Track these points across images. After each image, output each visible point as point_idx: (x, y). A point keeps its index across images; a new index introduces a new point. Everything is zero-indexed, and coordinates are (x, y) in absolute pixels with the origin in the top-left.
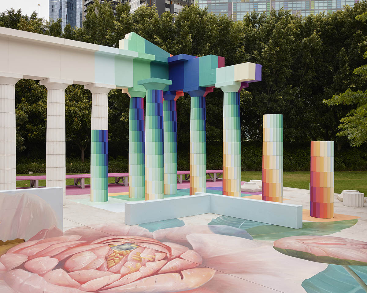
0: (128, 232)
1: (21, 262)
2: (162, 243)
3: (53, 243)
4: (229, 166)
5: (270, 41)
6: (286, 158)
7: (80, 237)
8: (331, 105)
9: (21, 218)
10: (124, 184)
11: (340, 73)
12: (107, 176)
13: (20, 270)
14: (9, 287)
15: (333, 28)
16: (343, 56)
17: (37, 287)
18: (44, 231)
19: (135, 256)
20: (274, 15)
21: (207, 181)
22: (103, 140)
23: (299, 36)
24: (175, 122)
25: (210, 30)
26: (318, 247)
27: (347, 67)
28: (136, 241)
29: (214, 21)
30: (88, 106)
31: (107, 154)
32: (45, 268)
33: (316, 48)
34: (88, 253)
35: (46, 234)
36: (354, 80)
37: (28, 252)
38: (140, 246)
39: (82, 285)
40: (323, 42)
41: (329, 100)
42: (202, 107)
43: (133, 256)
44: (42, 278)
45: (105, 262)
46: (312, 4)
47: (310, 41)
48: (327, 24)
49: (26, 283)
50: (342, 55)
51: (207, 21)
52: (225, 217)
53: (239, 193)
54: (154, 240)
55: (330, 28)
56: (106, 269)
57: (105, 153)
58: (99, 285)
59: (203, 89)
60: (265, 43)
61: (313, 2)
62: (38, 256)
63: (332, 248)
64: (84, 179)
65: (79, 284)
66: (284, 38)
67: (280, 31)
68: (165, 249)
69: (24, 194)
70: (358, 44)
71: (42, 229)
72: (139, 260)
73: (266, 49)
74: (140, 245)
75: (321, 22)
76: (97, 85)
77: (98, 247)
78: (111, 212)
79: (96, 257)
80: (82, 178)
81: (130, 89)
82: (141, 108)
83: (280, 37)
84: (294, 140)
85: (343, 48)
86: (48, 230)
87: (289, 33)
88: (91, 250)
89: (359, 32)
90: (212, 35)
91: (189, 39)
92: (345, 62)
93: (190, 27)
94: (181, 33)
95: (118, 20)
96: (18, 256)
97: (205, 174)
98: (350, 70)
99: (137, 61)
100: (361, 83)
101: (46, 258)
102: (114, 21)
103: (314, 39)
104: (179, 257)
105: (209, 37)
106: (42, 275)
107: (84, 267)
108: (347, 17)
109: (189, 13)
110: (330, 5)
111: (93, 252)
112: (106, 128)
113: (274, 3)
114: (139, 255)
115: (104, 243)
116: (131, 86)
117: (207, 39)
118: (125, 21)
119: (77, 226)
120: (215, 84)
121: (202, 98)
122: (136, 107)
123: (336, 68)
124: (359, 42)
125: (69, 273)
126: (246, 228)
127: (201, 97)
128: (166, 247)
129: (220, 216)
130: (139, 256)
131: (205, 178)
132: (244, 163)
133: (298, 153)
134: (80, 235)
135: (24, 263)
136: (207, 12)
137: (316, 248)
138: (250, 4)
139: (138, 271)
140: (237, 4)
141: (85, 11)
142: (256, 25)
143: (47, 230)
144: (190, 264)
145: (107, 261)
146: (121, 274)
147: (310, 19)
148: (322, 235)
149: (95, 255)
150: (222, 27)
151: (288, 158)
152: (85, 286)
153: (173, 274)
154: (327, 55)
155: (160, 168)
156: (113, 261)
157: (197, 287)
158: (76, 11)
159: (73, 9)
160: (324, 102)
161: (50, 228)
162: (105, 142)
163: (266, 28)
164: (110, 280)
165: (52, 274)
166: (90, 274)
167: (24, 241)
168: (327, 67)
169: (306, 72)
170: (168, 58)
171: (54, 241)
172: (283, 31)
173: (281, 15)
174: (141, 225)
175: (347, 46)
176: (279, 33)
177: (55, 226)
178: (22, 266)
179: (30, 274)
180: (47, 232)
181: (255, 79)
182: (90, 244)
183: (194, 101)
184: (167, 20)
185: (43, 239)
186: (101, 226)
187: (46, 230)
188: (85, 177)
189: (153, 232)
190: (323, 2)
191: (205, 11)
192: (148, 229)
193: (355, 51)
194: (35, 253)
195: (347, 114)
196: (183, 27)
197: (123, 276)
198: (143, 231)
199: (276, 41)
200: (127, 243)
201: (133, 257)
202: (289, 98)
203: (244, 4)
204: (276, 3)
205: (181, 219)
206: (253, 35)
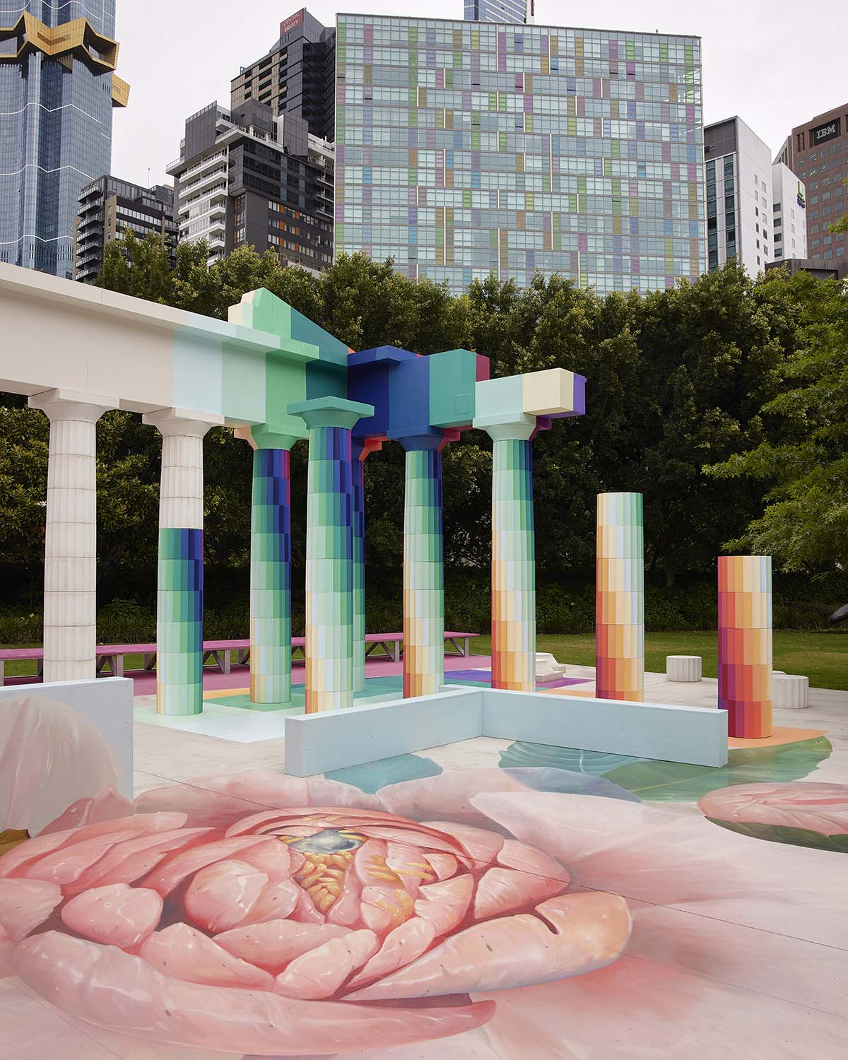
0: (309, 796)
1: (46, 905)
2: (422, 824)
3: (116, 838)
4: (510, 619)
5: (534, 342)
6: (561, 605)
7: (184, 818)
8: (721, 479)
9: (18, 770)
10: (221, 669)
11: (677, 418)
12: (201, 649)
13: (53, 935)
14: (45, 1001)
15: (659, 323)
16: (683, 383)
17: (139, 995)
18: (80, 803)
19: (374, 867)
20: (539, 286)
21: (446, 656)
22: (191, 555)
23: (594, 335)
24: (361, 513)
25: (400, 311)
26: (809, 812)
27: (691, 406)
28: (346, 823)
29: (407, 292)
30: (108, 480)
31: (201, 592)
32: (131, 922)
33: (628, 362)
34: (235, 868)
35: (89, 813)
36: (706, 433)
37: (55, 871)
38: (368, 838)
39: (280, 977)
40: (641, 351)
41: (715, 467)
42: (435, 477)
43: (371, 870)
44: (137, 960)
45: (301, 891)
46: (582, 279)
47: (618, 347)
48: (647, 314)
49: (94, 983)
50: (681, 379)
51: (393, 289)
52: (525, 744)
53: (533, 684)
54: (393, 815)
55: (653, 323)
56: (320, 917)
57: (196, 588)
58: (329, 973)
59: (439, 431)
60: (523, 347)
61: (585, 275)
62: (88, 884)
63: (841, 813)
64: (122, 656)
65: (269, 976)
66: (562, 338)
67: (554, 320)
68: (442, 841)
69: (26, 700)
70: (715, 359)
71: (76, 800)
72: (392, 881)
73: (525, 359)
74: (365, 834)
75: (638, 308)
76: (178, 414)
77: (251, 844)
78: (227, 742)
79: (264, 878)
80: (116, 655)
81: (257, 428)
82: (283, 476)
83: (556, 335)
84: (570, 565)
85: (683, 366)
86: (93, 800)
87: (572, 327)
88: (239, 855)
89: (714, 334)
90: (406, 321)
91: (356, 327)
92: (687, 397)
93: (356, 300)
94: (336, 312)
95: (184, 277)
96: (30, 888)
97: (443, 640)
98: (697, 412)
99: (276, 359)
100: (722, 441)
101: (118, 890)
102: (174, 280)
103: (625, 343)
104: (494, 863)
105: (400, 326)
106: (135, 950)
107: (249, 915)
108: (688, 301)
109: (351, 269)
110: (619, 283)
111: (247, 862)
112: (199, 525)
113: (505, 271)
114: (385, 865)
115: (264, 833)
116: (260, 418)
117: (395, 331)
118: (202, 279)
119: (157, 785)
120: (472, 421)
121: (435, 453)
122: (270, 472)
123: (667, 408)
124: (713, 354)
125: (216, 938)
126: (602, 773)
127: (432, 453)
128: (438, 835)
129: (512, 743)
130: (384, 869)
131: (440, 649)
132: (471, 616)
133: (586, 594)
134: (182, 811)
135: (58, 908)
136: (392, 270)
137: (808, 816)
138: (456, 270)
139: (414, 915)
140: (429, 269)
141: (79, 267)
142: (494, 308)
143: (91, 802)
144: (540, 882)
145: (306, 889)
146: (372, 930)
147: (612, 301)
148: (788, 781)
149: (257, 870)
150: (426, 304)
151: (566, 604)
152: (287, 978)
153: (519, 918)
154: (649, 380)
155: (346, 626)
156: (322, 887)
157: (614, 955)
158: (56, 267)
159: (49, 262)
160: (705, 470)
161: (100, 794)
162: (195, 560)
163: (523, 314)
164: (354, 953)
165: (162, 944)
166: (281, 937)
167: (26, 835)
168: (648, 405)
169: (607, 414)
170: (348, 355)
171: (117, 831)
172: (561, 322)
173: (554, 286)
174: (328, 775)
175: (690, 362)
176: (552, 326)
177: (111, 790)
178: (56, 922)
179: (95, 951)
180: (91, 806)
181: (572, 410)
182: (224, 838)
183: (414, 461)
184: (303, 283)
185: (80, 827)
186: (223, 782)
187: (87, 800)
188: (125, 653)
189: (374, 792)
190: (605, 278)
191: (387, 267)
192: (358, 786)
193: (707, 372)
194: (76, 875)
195: (764, 499)
196: (341, 300)
197: (382, 936)
198: (345, 792)
199: (545, 341)
200: (326, 829)
201: (371, 873)
202: (572, 470)
203: (442, 269)
204: (509, 271)
205: (423, 755)
206: (492, 328)
